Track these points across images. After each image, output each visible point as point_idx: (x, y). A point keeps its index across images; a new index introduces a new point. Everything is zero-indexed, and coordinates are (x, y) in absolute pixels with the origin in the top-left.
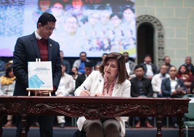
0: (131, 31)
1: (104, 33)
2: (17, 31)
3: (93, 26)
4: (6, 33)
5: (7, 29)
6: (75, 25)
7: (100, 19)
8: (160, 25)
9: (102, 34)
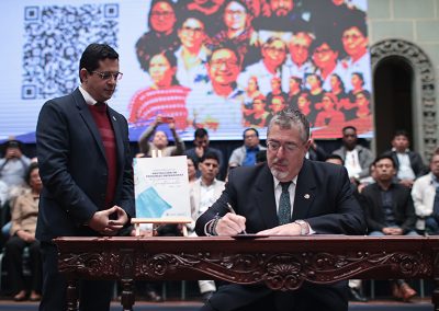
0: (361, 78)
1: (299, 83)
6: (234, 67)
8: (427, 61)
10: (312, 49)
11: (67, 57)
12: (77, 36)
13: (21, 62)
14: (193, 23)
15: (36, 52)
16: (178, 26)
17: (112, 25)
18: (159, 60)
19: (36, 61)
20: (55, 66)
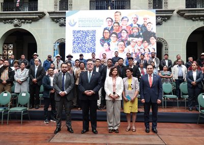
0: (154, 49)
1: (139, 50)
2: (92, 50)
3: (133, 47)
4: (86, 51)
5: (87, 49)
6: (124, 46)
7: (137, 43)
9: (138, 51)
10: (142, 42)
11: (83, 43)
12: (86, 38)
13: (72, 44)
14: (114, 35)
15: (76, 42)
16: (110, 36)
17: (94, 35)
18: (106, 44)
19: (76, 44)
20: (81, 45)
